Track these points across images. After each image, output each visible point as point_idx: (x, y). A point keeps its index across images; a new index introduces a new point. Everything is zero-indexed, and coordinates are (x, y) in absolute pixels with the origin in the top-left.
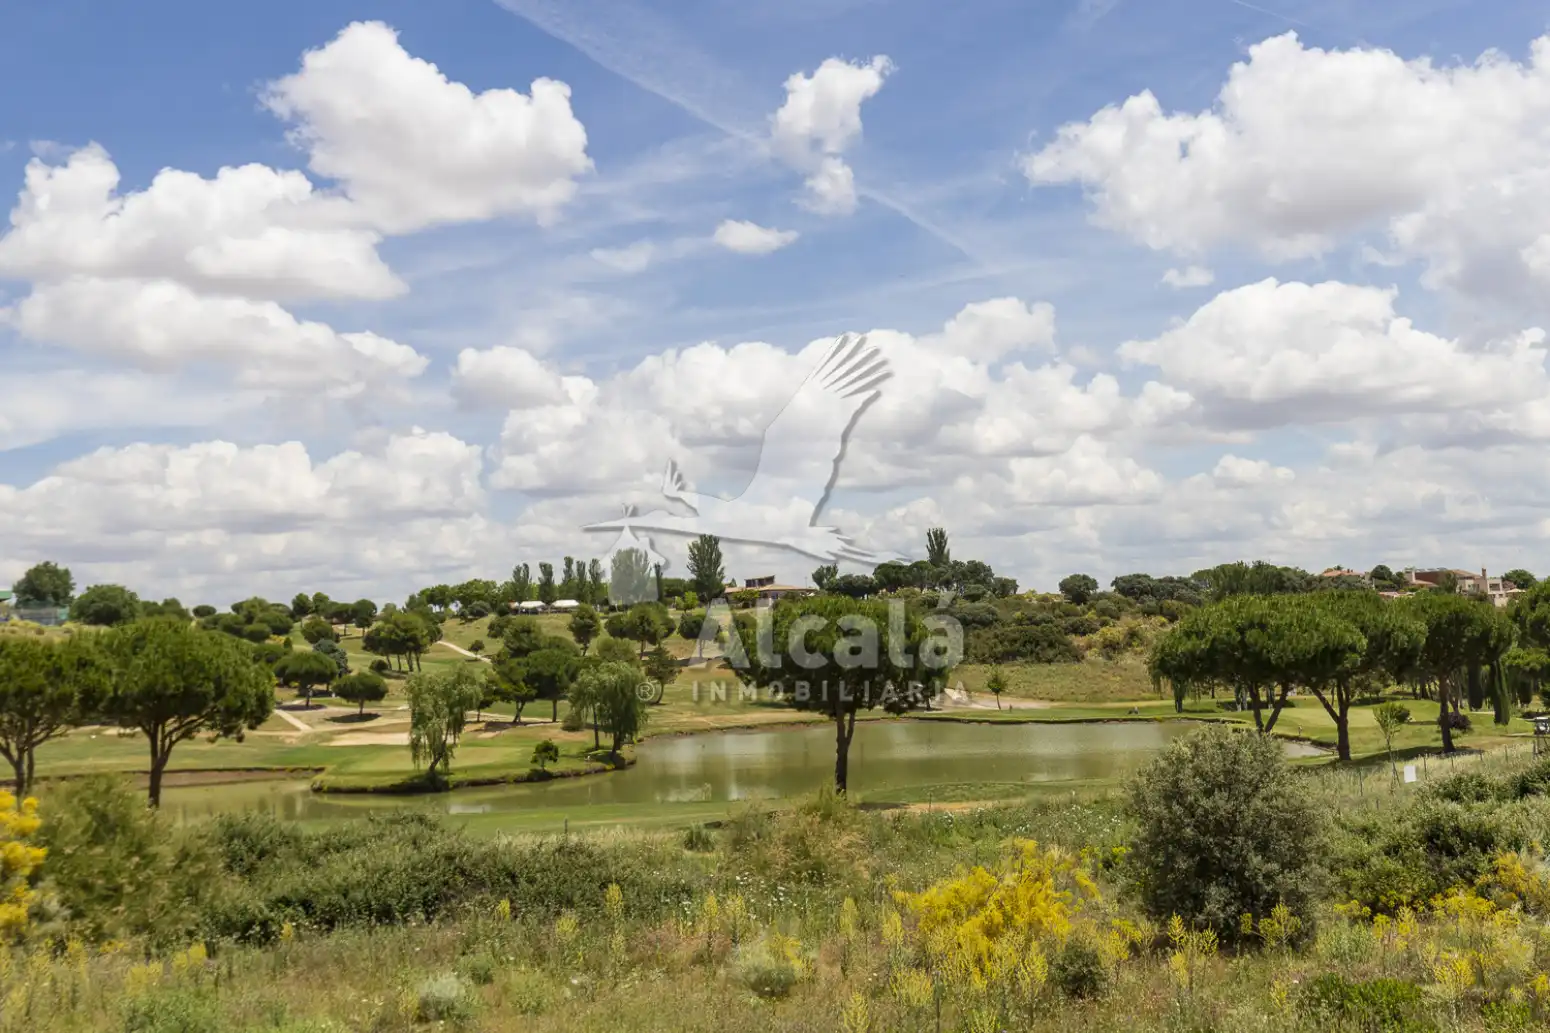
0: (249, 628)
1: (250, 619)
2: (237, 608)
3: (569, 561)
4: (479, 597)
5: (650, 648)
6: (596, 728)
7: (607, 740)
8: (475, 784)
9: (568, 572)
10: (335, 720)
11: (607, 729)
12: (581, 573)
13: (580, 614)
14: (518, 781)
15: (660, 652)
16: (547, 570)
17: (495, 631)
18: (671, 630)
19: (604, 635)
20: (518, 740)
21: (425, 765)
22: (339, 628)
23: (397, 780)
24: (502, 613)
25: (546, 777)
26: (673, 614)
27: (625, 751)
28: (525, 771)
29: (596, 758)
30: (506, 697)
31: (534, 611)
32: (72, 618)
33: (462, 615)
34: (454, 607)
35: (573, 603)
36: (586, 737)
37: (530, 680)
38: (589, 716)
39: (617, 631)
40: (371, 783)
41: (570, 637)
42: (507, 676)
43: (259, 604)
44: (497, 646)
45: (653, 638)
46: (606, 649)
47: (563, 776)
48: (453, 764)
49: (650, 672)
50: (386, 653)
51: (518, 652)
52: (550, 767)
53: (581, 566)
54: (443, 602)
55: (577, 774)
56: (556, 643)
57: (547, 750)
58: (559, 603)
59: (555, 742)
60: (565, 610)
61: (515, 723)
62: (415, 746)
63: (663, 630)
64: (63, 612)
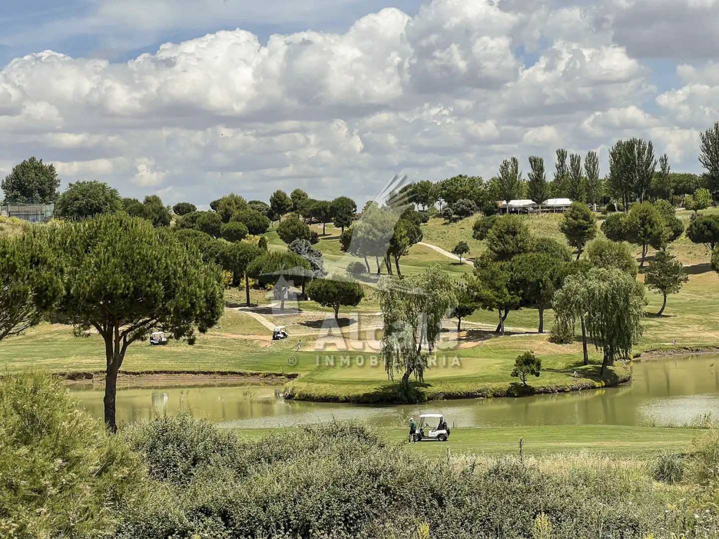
0: (224, 226)
1: (226, 218)
2: (214, 205)
3: (562, 155)
4: (464, 194)
5: (652, 252)
6: (583, 339)
7: (597, 354)
8: (452, 398)
9: (561, 166)
10: (310, 324)
11: (597, 342)
12: (576, 169)
13: (573, 213)
14: (496, 395)
15: (662, 258)
16: (537, 165)
17: (480, 232)
18: (677, 233)
19: (600, 237)
20: (499, 351)
21: (398, 375)
22: (317, 228)
23: (371, 389)
24: (489, 212)
25: (525, 392)
26: (682, 215)
27: (619, 368)
28: (506, 385)
29: (585, 374)
30: (488, 304)
31: (524, 211)
32: (57, 215)
33: (445, 215)
34: (440, 205)
35: (566, 201)
36: (574, 350)
37: (515, 285)
38: (576, 326)
39: (616, 233)
40: (342, 391)
41: (562, 240)
42: (489, 280)
43: (237, 202)
44: (479, 248)
45: (656, 243)
46: (599, 253)
47: (546, 392)
48: (428, 375)
49: (650, 280)
50: (364, 254)
51: (503, 255)
52: (532, 381)
53: (575, 160)
54: (424, 201)
55: (562, 391)
56: (545, 246)
57: (529, 363)
58: (551, 202)
59: (537, 354)
60: (558, 209)
61: (498, 332)
62: (388, 353)
63: (668, 232)
64: (49, 209)
